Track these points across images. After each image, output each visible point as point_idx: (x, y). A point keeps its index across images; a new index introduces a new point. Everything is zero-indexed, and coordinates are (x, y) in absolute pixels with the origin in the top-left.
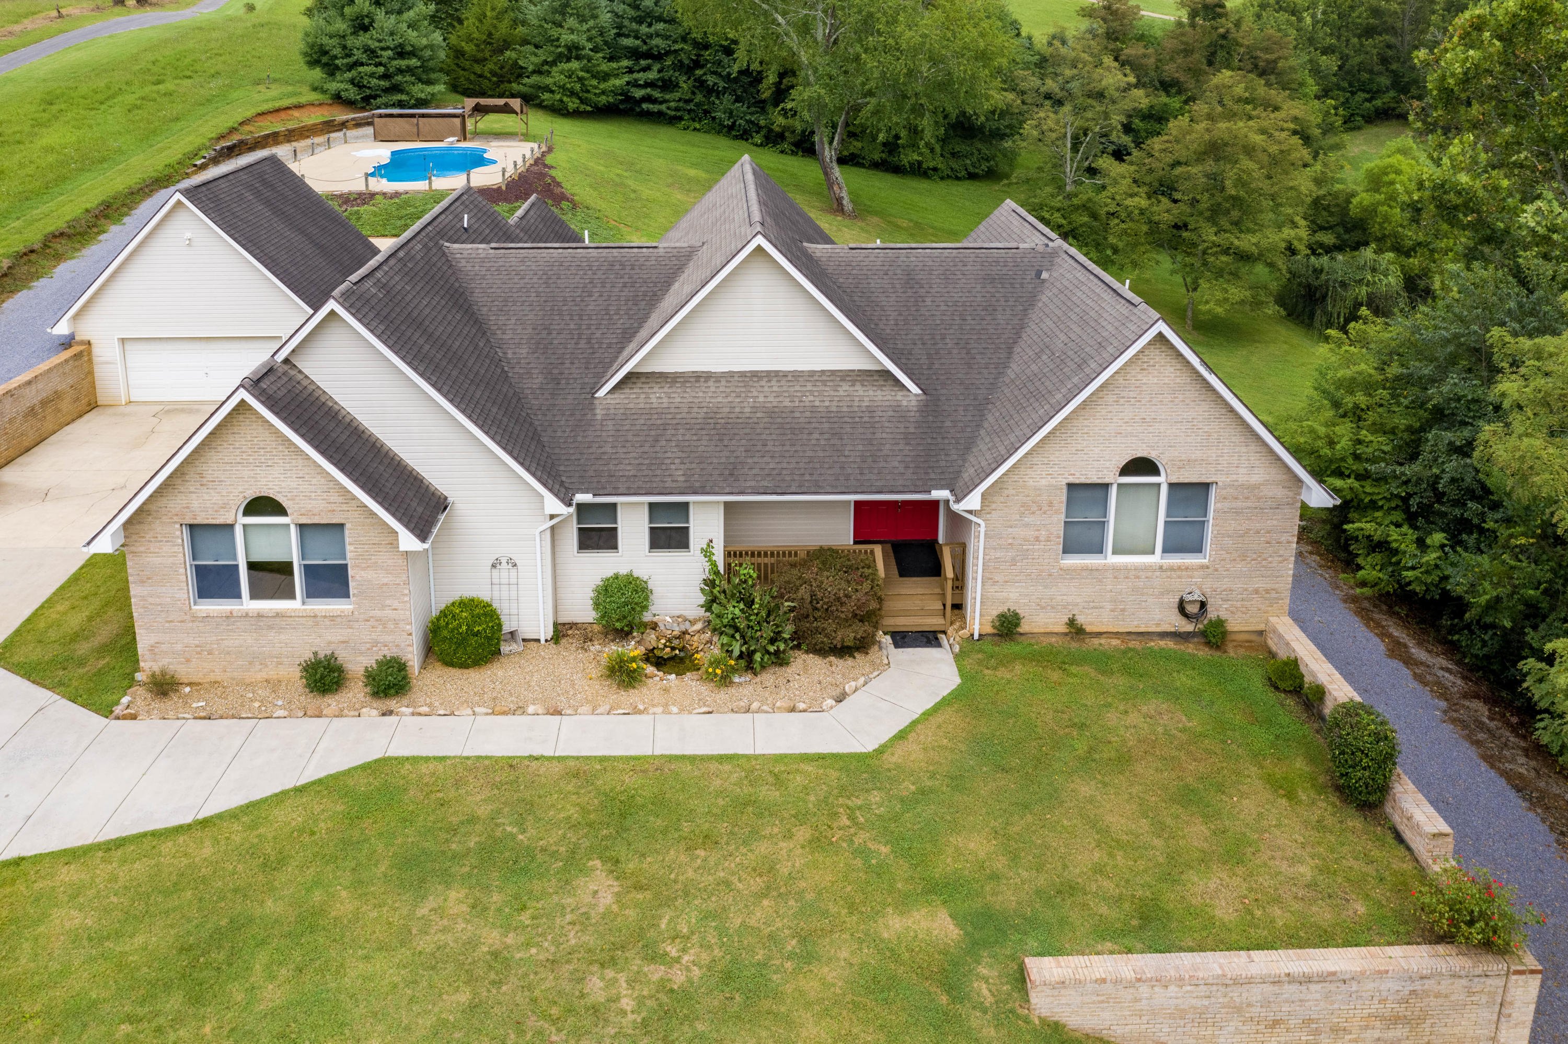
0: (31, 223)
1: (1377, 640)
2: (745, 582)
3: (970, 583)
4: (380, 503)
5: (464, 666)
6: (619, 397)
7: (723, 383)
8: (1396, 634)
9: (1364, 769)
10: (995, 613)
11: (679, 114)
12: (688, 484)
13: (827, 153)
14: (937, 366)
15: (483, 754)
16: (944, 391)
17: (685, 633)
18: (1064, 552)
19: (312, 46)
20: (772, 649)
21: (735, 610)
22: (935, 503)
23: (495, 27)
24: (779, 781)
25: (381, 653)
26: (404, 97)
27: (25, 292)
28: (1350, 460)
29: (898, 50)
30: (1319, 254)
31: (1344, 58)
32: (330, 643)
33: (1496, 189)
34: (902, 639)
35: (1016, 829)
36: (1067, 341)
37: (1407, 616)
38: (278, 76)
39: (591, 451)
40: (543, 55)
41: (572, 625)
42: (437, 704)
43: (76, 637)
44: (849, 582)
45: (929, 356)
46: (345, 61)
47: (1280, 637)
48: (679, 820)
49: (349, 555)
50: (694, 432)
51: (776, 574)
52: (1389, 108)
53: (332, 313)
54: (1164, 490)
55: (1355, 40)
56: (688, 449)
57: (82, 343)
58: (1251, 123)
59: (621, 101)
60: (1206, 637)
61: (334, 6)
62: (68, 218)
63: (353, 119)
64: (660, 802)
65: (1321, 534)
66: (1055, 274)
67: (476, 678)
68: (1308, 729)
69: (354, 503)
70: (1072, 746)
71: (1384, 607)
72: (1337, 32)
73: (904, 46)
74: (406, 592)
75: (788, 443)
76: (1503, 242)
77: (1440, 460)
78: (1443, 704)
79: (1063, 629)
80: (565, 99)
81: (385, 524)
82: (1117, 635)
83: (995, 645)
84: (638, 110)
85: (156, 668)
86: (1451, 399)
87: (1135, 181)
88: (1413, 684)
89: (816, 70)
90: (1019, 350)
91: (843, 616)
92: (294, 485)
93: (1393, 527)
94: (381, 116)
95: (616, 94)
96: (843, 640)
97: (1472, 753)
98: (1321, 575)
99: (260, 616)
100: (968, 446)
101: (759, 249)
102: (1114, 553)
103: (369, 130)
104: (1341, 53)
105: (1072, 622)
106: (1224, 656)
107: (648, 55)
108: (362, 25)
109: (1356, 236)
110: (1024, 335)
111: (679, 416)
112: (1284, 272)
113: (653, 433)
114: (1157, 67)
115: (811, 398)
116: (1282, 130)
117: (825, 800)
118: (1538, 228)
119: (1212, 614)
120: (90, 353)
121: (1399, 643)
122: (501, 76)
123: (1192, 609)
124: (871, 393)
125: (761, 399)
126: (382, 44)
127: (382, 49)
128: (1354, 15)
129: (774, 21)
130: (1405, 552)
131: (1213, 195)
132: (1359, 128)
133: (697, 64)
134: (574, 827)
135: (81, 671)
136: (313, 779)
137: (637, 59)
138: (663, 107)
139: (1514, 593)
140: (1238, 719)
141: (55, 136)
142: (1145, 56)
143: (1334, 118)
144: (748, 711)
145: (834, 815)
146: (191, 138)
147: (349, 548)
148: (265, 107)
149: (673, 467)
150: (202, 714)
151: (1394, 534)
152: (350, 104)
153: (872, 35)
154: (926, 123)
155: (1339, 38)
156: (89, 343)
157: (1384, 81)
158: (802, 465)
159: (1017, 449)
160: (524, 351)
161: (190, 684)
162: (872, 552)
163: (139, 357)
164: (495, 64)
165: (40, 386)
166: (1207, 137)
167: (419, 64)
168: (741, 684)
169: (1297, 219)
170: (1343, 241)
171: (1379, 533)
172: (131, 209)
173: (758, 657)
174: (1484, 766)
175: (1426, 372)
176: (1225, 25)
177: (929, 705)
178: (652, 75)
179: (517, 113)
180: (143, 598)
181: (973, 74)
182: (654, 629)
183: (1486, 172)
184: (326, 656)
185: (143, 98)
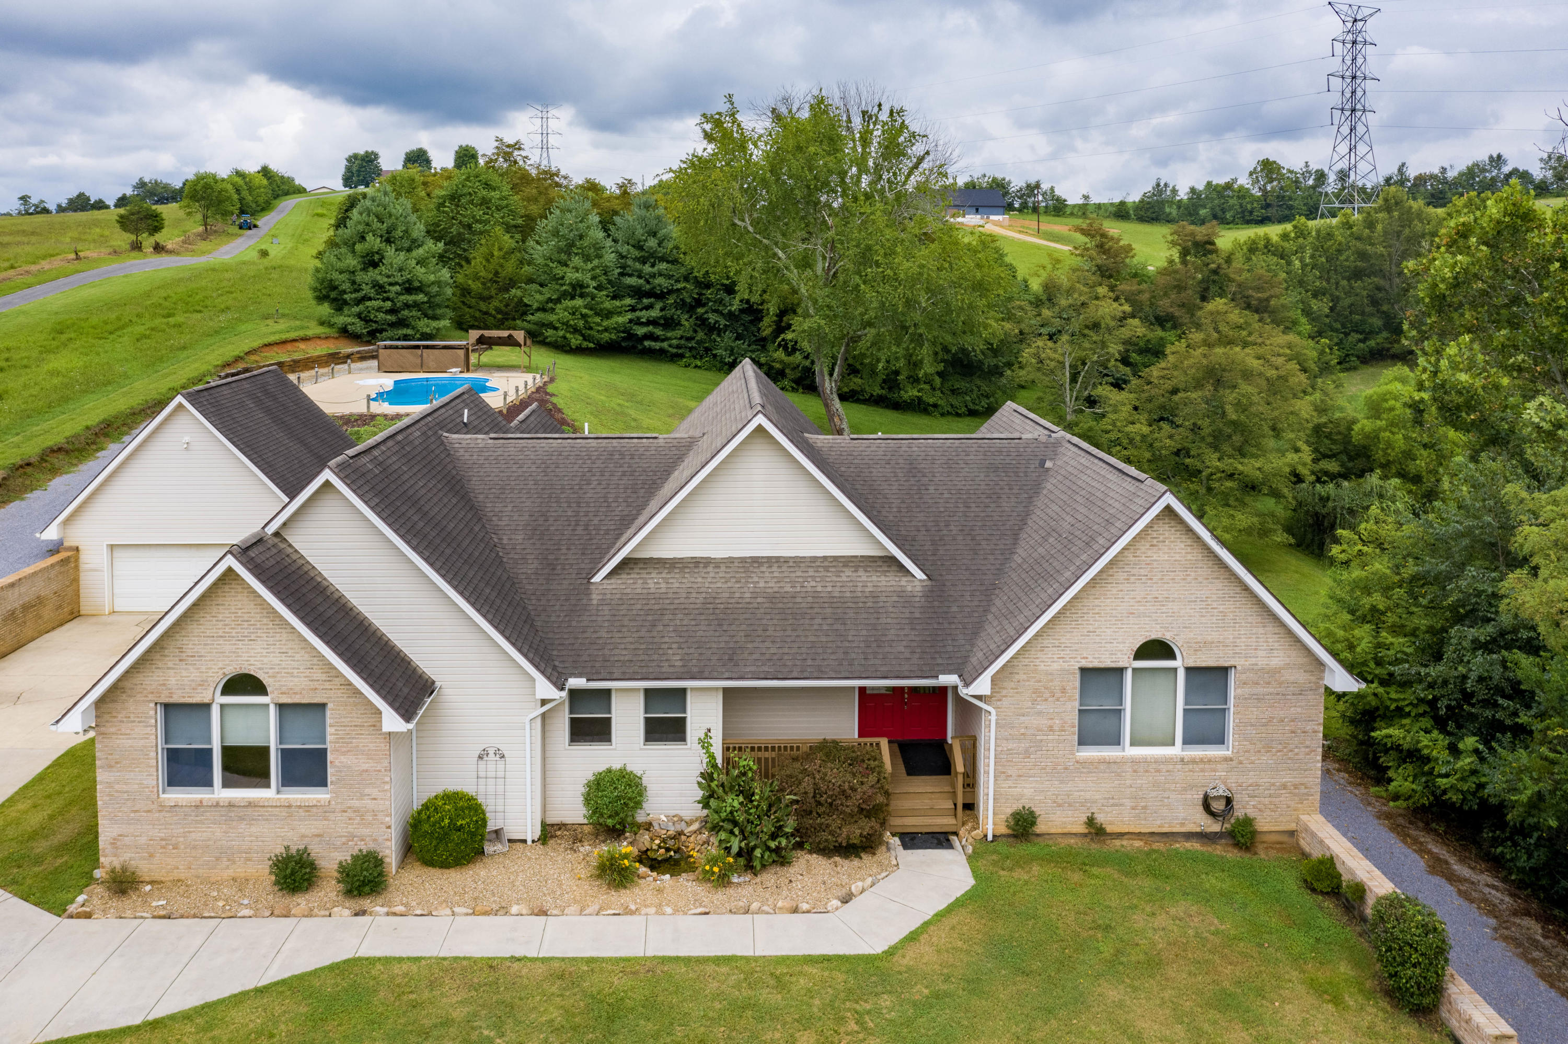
0: (29, 439)
1: (1416, 856)
2: (744, 774)
3: (982, 778)
4: (365, 680)
5: (445, 865)
6: (615, 582)
7: (723, 569)
8: (1435, 850)
9: (1414, 966)
10: (1009, 811)
11: (680, 351)
12: (686, 669)
13: (827, 384)
14: (941, 552)
15: (461, 955)
16: (950, 577)
17: (681, 833)
18: (1080, 744)
19: (322, 281)
20: (773, 844)
21: (734, 801)
22: (943, 690)
23: (502, 266)
24: (780, 984)
25: (356, 849)
26: (409, 332)
27: (17, 503)
28: (1372, 664)
29: (896, 280)
30: (1324, 482)
31: (1335, 300)
32: (303, 836)
33: (1497, 387)
34: (911, 840)
35: (1039, 1035)
36: (1074, 522)
37: (1446, 833)
38: (287, 312)
39: (585, 635)
40: (547, 293)
41: (562, 826)
42: (414, 903)
43: (34, 835)
44: (854, 775)
45: (934, 543)
46: (353, 296)
47: (1313, 835)
48: (672, 1024)
49: (329, 738)
50: (692, 617)
51: (777, 768)
52: (1383, 348)
53: (327, 484)
54: (1181, 674)
55: (1344, 283)
56: (686, 634)
57: (70, 549)
58: (1247, 350)
59: (624, 339)
60: (1234, 837)
61: (346, 244)
62: (68, 434)
63: (358, 352)
64: (651, 1005)
65: (1347, 751)
66: (1059, 463)
67: (455, 877)
68: (1350, 933)
69: (337, 681)
70: (1097, 948)
71: (1421, 824)
72: (1326, 275)
73: (902, 276)
74: (387, 779)
75: (789, 628)
76: (1508, 443)
77: (1465, 659)
78: (1493, 922)
79: (1082, 829)
80: (568, 335)
81: (370, 703)
82: (1140, 835)
83: (1011, 846)
84: (640, 347)
85: (117, 863)
86: (1470, 595)
87: (1136, 408)
88: (1458, 901)
89: (815, 302)
90: (1025, 536)
91: (848, 810)
92: (276, 661)
93: (1422, 733)
94: (386, 347)
95: (619, 332)
96: (848, 838)
97: (1529, 971)
98: (1351, 792)
99: (231, 805)
100: (976, 631)
101: (760, 429)
102: (1132, 744)
103: (374, 363)
104: (1331, 295)
105: (1091, 821)
106: (1255, 858)
107: (650, 294)
108: (372, 261)
109: (1360, 463)
110: (1030, 522)
111: (676, 601)
112: (1290, 500)
113: (650, 618)
114: (1152, 304)
115: (813, 584)
116: (1279, 355)
117: (831, 1004)
118: (1543, 424)
119: (1239, 812)
120: (77, 560)
121: (1439, 859)
122: (506, 314)
123: (1218, 806)
124: (874, 578)
125: (762, 585)
126: (391, 280)
127: (391, 284)
128: (1341, 258)
129: (775, 254)
130: (1437, 759)
131: (1214, 422)
132: (1355, 368)
133: (699, 303)
134: (557, 1030)
135: (37, 869)
136: (276, 980)
137: (640, 298)
138: (665, 345)
139: (1556, 789)
140: (1274, 922)
141: (63, 361)
142: (1140, 292)
143: (1329, 357)
144: (747, 912)
145: (841, 1020)
146: (196, 365)
147: (329, 730)
148: (272, 339)
149: (670, 652)
150: (162, 913)
151: (1425, 740)
152: (355, 337)
153: (871, 267)
154: (925, 352)
155: (1328, 281)
156: (77, 549)
157: (1377, 322)
158: (804, 650)
159: (1026, 629)
160: (519, 537)
161: (152, 883)
162: (878, 744)
163: (126, 563)
164: (501, 301)
165: (23, 589)
166: (1205, 362)
167: (426, 299)
168: (739, 884)
169: (1300, 444)
170: (1347, 469)
171: (1408, 739)
172: (131, 428)
173: (758, 853)
174: (1543, 985)
175: (1443, 567)
176: (1215, 261)
177: (942, 906)
178: (655, 313)
179: (520, 346)
180: (110, 785)
181: (971, 304)
182: (648, 830)
183: (1485, 370)
184: (298, 850)
185: (153, 329)
